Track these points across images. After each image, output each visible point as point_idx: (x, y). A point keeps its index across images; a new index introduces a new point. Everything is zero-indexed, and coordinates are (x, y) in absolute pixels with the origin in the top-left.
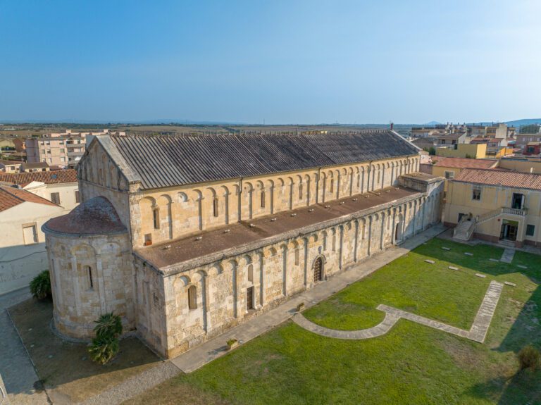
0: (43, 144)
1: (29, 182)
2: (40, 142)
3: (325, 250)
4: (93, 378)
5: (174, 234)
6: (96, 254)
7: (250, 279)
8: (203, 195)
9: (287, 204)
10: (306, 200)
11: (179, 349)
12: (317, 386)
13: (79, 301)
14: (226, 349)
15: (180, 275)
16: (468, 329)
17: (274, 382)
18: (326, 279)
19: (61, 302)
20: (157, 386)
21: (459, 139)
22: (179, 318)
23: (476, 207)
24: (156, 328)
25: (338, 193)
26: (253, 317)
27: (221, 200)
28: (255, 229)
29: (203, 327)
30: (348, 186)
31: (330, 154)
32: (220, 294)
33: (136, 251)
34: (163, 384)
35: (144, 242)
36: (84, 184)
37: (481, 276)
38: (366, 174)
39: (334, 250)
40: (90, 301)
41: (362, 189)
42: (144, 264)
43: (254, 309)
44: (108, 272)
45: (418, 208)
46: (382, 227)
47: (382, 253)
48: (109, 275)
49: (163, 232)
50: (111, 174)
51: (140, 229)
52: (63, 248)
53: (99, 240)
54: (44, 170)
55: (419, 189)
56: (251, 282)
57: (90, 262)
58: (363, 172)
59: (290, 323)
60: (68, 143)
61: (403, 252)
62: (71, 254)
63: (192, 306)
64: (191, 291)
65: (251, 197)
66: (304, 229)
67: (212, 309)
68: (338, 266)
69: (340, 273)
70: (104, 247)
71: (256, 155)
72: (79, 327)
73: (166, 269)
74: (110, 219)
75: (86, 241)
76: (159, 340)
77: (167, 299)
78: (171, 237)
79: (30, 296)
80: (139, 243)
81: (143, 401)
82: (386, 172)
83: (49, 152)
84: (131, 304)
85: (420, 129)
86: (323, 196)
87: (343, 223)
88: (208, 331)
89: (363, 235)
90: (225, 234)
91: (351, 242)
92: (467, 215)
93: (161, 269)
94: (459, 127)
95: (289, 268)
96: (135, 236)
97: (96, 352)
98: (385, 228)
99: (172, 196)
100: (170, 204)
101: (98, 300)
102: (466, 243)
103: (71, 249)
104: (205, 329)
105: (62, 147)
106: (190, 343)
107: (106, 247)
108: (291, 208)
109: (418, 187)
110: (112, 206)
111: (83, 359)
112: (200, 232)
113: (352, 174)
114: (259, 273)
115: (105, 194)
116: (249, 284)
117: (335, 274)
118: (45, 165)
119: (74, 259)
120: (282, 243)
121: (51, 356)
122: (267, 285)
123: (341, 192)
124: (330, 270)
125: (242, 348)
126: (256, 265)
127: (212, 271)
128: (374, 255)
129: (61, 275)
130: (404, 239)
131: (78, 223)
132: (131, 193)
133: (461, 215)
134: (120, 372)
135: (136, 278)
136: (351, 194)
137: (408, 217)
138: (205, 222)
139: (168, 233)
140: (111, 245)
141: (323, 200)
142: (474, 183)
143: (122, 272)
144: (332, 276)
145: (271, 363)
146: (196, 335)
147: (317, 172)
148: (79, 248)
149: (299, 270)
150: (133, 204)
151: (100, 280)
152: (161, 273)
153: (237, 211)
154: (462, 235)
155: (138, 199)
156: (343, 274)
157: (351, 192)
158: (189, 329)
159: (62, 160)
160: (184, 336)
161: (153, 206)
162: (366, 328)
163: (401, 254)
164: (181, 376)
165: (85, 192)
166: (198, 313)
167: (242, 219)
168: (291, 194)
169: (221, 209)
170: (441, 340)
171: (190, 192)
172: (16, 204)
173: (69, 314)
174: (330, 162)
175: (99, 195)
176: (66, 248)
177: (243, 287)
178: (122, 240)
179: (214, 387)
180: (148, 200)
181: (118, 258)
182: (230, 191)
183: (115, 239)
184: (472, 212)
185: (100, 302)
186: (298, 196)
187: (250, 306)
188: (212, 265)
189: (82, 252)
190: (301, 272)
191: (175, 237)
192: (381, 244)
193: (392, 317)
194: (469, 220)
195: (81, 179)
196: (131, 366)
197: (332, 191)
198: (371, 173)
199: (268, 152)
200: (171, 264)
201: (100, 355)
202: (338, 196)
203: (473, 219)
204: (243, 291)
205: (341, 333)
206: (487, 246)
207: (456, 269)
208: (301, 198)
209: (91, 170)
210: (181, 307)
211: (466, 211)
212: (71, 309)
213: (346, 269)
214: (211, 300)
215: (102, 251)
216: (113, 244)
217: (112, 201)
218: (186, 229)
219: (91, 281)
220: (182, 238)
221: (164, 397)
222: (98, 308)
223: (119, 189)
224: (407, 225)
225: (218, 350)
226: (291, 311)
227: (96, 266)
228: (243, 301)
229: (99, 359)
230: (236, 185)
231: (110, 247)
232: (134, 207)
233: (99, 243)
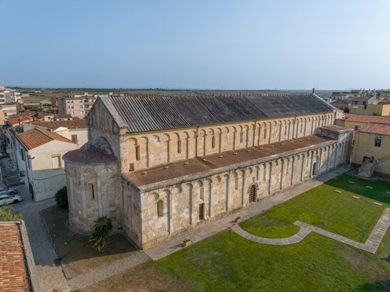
0: (69, 102)
1: (58, 127)
2: (67, 101)
3: (257, 179)
4: (92, 259)
5: (149, 164)
6: (97, 176)
7: (202, 198)
8: (171, 138)
9: (231, 146)
10: (245, 143)
11: (150, 244)
12: (245, 276)
13: (85, 207)
14: (182, 245)
15: (152, 192)
16: (364, 242)
17: (215, 270)
18: (258, 201)
19: (73, 207)
20: (133, 268)
21: (369, 101)
22: (150, 222)
23: (377, 152)
24: (136, 229)
25: (270, 139)
26: (203, 225)
27: (183, 142)
28: (207, 163)
29: (167, 229)
30: (277, 134)
31: (264, 111)
32: (180, 208)
33: (123, 175)
34: (138, 266)
35: (129, 169)
36: (91, 129)
37: (378, 204)
38: (292, 126)
39: (264, 180)
40: (92, 208)
41: (288, 137)
42: (128, 184)
43: (204, 219)
44: (104, 188)
45: (331, 151)
46: (303, 165)
47: (301, 184)
48: (105, 190)
49: (142, 162)
50: (108, 122)
51: (126, 160)
52: (75, 171)
53: (99, 166)
54: (69, 119)
55: (333, 137)
56: (202, 200)
57: (92, 181)
58: (289, 124)
59: (229, 231)
60: (85, 101)
61: (318, 184)
62: (80, 175)
63: (160, 214)
64: (160, 204)
65: (205, 140)
66: (242, 164)
67: (174, 217)
68: (268, 192)
69: (269, 197)
70: (103, 171)
71: (209, 110)
72: (85, 225)
73: (142, 188)
74: (107, 152)
75: (90, 167)
76: (137, 237)
77: (143, 209)
78: (148, 166)
79: (55, 203)
80: (125, 169)
81: (124, 277)
82: (307, 125)
83: (73, 108)
84: (120, 211)
85: (339, 93)
86: (259, 141)
87: (272, 160)
88: (171, 232)
89: (287, 170)
90: (185, 166)
91: (278, 175)
92: (370, 158)
93: (139, 187)
94: (369, 92)
95: (230, 191)
96: (123, 164)
97: (95, 242)
98: (305, 166)
99: (149, 138)
100: (147, 143)
101: (97, 207)
102: (369, 179)
103: (80, 172)
104: (169, 231)
105: (81, 104)
106: (158, 240)
107: (104, 171)
108: (234, 149)
109: (332, 136)
110: (109, 144)
111: (87, 246)
112: (168, 163)
113: (280, 125)
114: (208, 193)
115: (104, 135)
116: (201, 202)
117: (265, 197)
118: (69, 116)
119: (82, 179)
120: (225, 173)
121: (66, 243)
122: (214, 203)
123: (272, 138)
124: (261, 194)
125: (194, 246)
126: (206, 188)
127: (174, 191)
128: (296, 185)
129: (74, 189)
130: (320, 174)
131: (86, 154)
132: (121, 135)
133: (365, 158)
134: (110, 257)
135: (123, 193)
136: (279, 140)
137: (323, 159)
138: (171, 157)
139: (146, 163)
140: (107, 170)
141: (258, 143)
142: (376, 134)
143: (114, 189)
144: (263, 199)
145: (213, 258)
146: (163, 235)
147: (254, 123)
148: (85, 171)
149: (238, 193)
150: (122, 142)
151: (99, 194)
152: (139, 190)
153: (194, 150)
154: (365, 173)
155: (125, 139)
156: (271, 198)
157: (280, 138)
158: (158, 230)
159: (81, 113)
160: (154, 235)
161: (136, 144)
162: (285, 237)
163: (316, 186)
164: (150, 262)
165: (92, 134)
166: (164, 219)
167: (198, 155)
168: (234, 139)
169: (183, 148)
170: (341, 249)
171: (162, 135)
172: (48, 141)
173: (79, 216)
174: (264, 116)
175: (100, 136)
176: (77, 171)
177: (197, 203)
178: (114, 167)
179: (172, 271)
180: (133, 140)
181: (112, 179)
182: (190, 135)
183: (110, 166)
184: (374, 156)
185: (98, 209)
186: (239, 140)
187: (201, 216)
188: (174, 186)
189: (88, 174)
190: (239, 195)
191: (150, 166)
192: (301, 177)
193: (305, 230)
194: (371, 162)
195: (89, 125)
196: (118, 253)
197: (265, 137)
198: (296, 125)
199: (219, 108)
200: (146, 184)
201: (96, 244)
202: (269, 141)
203: (374, 162)
204: (196, 206)
205: (266, 239)
206: (385, 182)
207: (358, 198)
208: (241, 141)
209: (96, 119)
210: (152, 215)
211: (369, 155)
212: (80, 212)
213: (274, 195)
214: (174, 211)
215: (101, 174)
216: (108, 169)
217: (109, 140)
218: (158, 161)
219: (93, 194)
220: (155, 167)
221: (138, 275)
222: (97, 212)
223: (113, 132)
224: (322, 164)
225: (177, 246)
226: (231, 222)
227: (97, 184)
228: (196, 213)
229: (96, 247)
230: (194, 131)
231: (106, 172)
232: (122, 145)
233: (99, 169)
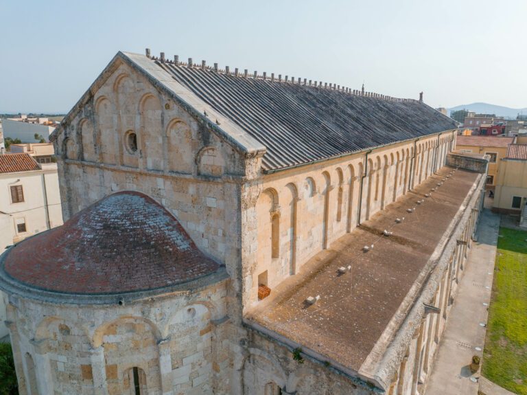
5: (296, 265)
6: (158, 341)
8: (331, 183)
9: (392, 193)
10: (404, 185)
25: (420, 176)
28: (399, 240)
30: (425, 165)
33: (252, 318)
35: (257, 292)
36: (74, 169)
38: (435, 151)
41: (431, 170)
42: (298, 354)
44: (183, 374)
47: (471, 253)
48: (185, 379)
49: (283, 263)
51: (255, 264)
52: (65, 330)
53: (167, 303)
57: (141, 359)
61: (493, 250)
62: (90, 344)
65: (370, 183)
73: (379, 372)
74: (174, 245)
75: (134, 311)
78: (293, 273)
86: (413, 181)
90: (371, 255)
92: (526, 198)
93: (362, 372)
96: (248, 281)
99: (298, 185)
100: (295, 203)
103: (91, 333)
108: (394, 200)
109: (474, 167)
110: (167, 214)
115: (145, 186)
119: (99, 360)
131: (98, 261)
132: (246, 181)
133: (516, 199)
136: (426, 177)
138: (329, 233)
139: (289, 264)
140: (191, 310)
141: (413, 185)
143: (210, 365)
148: (112, 329)
150: (247, 206)
152: (371, 384)
153: (357, 209)
155: (254, 194)
161: (273, 210)
163: (493, 253)
165: (78, 185)
167: (361, 222)
168: (396, 177)
169: (344, 206)
171: (317, 175)
175: (116, 189)
176: (75, 331)
178: (214, 295)
180: (268, 197)
181: (206, 337)
182: (355, 174)
183: (203, 296)
186: (399, 181)
189: (121, 337)
191: (298, 270)
197: (417, 173)
202: (419, 180)
211: (523, 194)
215: (171, 328)
216: (196, 306)
217: (164, 202)
218: (309, 251)
223: (199, 174)
226: (465, 374)
227: (158, 365)
230: (360, 164)
231: (188, 316)
232: (248, 215)
233: (167, 311)
